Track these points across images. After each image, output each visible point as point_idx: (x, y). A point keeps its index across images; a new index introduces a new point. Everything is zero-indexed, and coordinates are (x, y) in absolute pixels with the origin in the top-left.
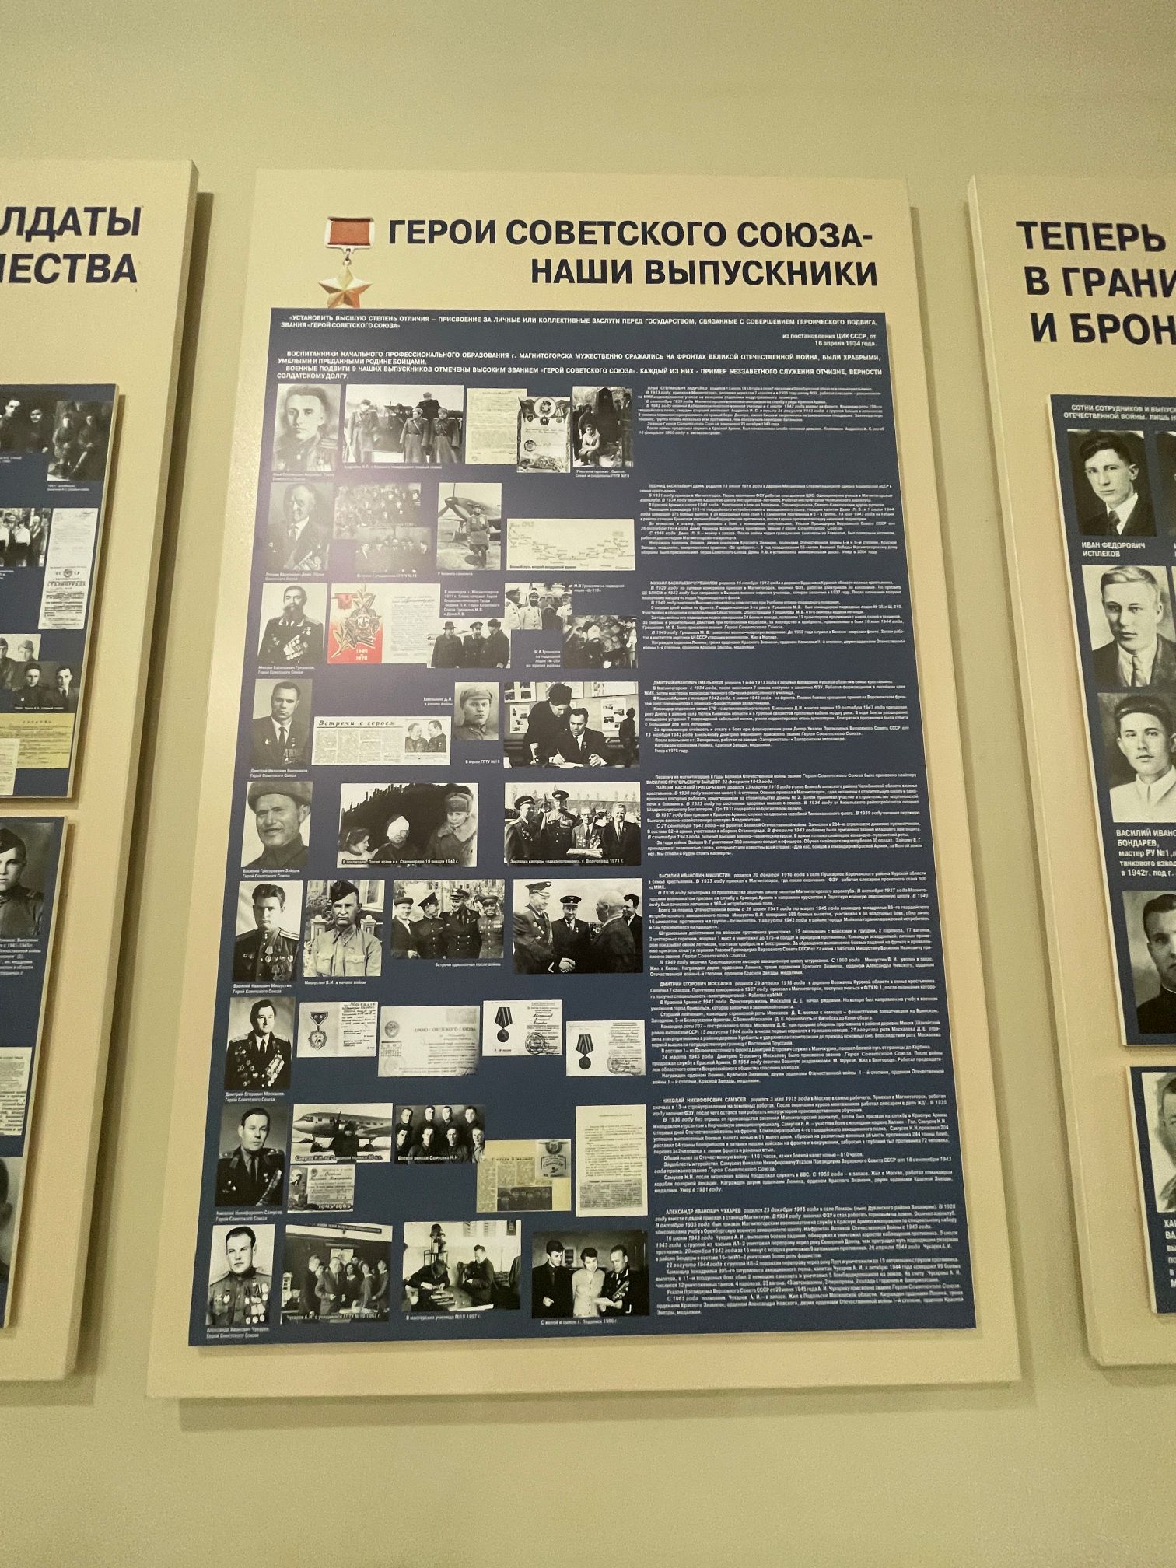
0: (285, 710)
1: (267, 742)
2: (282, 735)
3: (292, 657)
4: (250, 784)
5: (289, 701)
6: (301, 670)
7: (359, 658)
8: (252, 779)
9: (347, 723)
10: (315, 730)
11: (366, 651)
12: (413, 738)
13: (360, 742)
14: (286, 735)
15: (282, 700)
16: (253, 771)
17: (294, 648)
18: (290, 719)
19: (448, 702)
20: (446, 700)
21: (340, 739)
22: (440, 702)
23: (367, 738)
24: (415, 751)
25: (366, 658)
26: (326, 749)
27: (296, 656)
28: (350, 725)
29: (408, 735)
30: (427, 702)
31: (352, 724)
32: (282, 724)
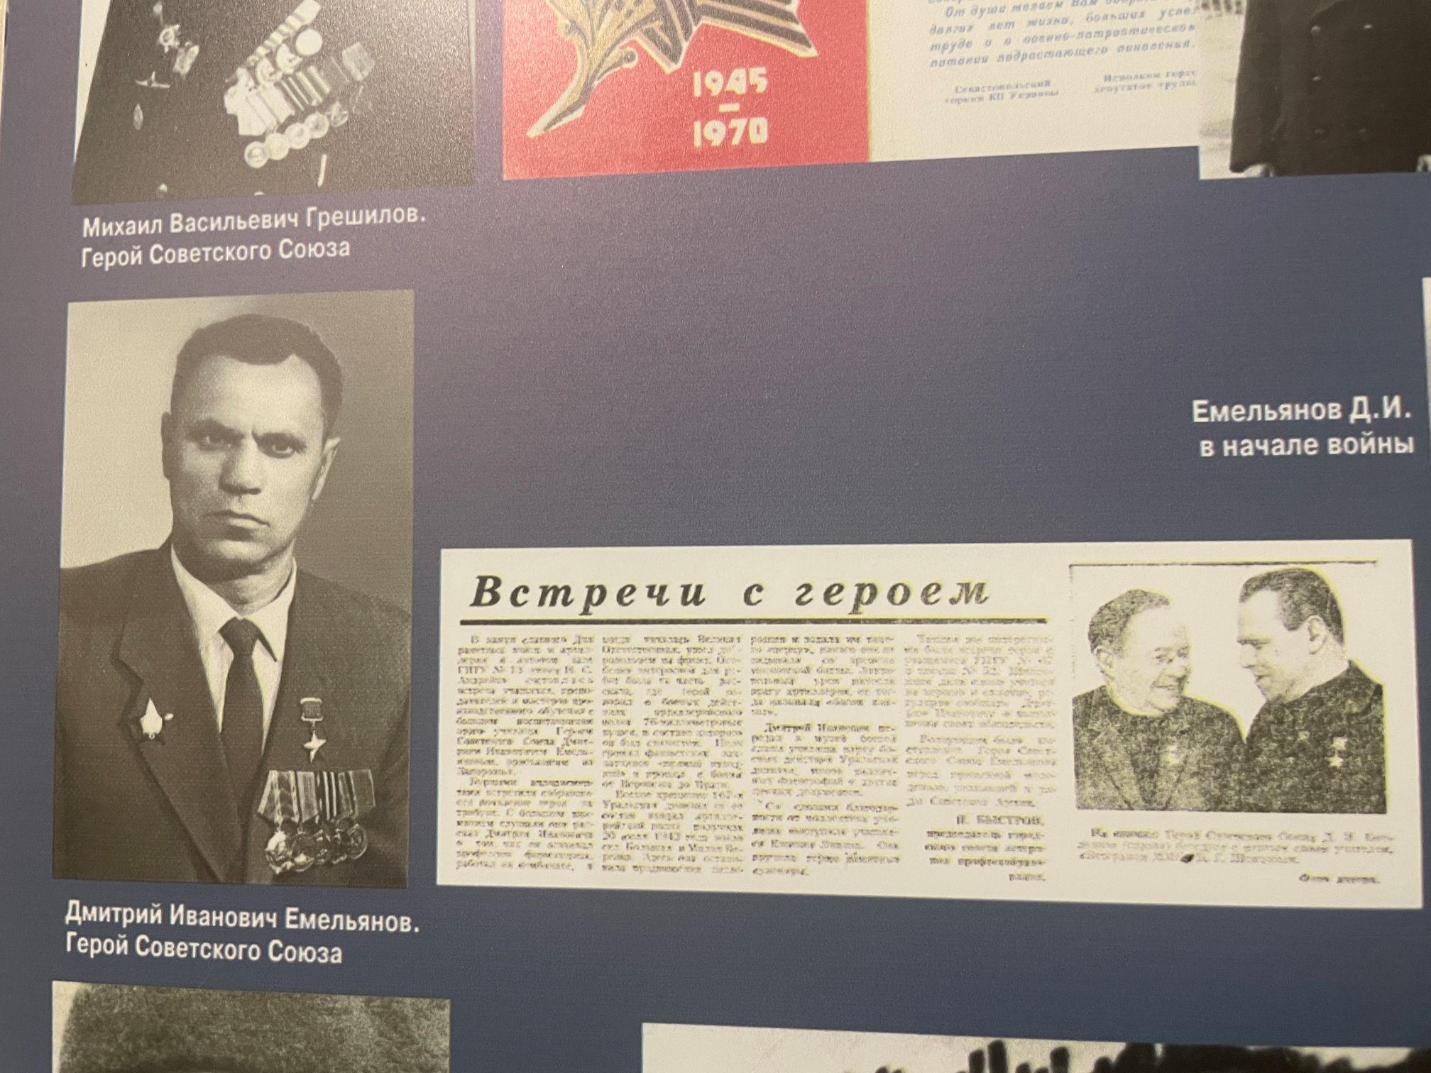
0: (250, 505)
1: (152, 722)
2: (241, 674)
3: (278, 147)
4: (64, 994)
5: (276, 444)
6: (334, 233)
7: (713, 132)
8: (77, 968)
9: (657, 594)
10: (451, 638)
11: (759, 78)
12: (1130, 703)
13: (754, 724)
14: (267, 672)
15: (228, 438)
16: (77, 912)
17: (286, 84)
18: (286, 564)
19: (1383, 428)
20: (1361, 410)
21: (617, 701)
22: (1323, 430)
23: (800, 698)
24: (1150, 801)
25: (759, 130)
26: (524, 777)
27: (300, 136)
28: (674, 609)
29: (1091, 684)
30: (1220, 432)
31: (692, 595)
32: (238, 601)
